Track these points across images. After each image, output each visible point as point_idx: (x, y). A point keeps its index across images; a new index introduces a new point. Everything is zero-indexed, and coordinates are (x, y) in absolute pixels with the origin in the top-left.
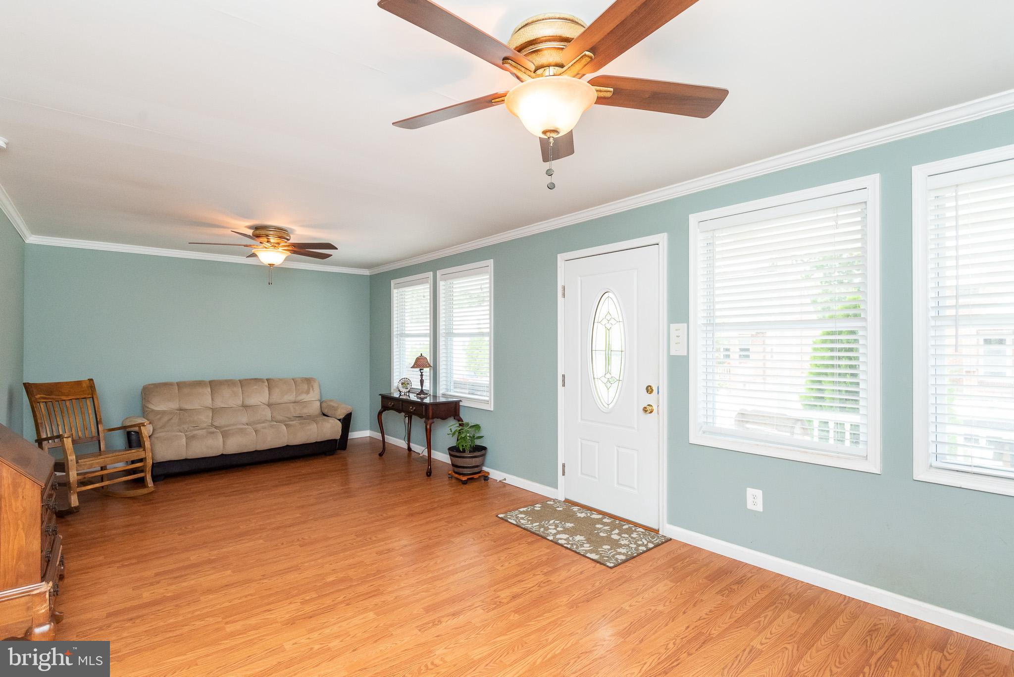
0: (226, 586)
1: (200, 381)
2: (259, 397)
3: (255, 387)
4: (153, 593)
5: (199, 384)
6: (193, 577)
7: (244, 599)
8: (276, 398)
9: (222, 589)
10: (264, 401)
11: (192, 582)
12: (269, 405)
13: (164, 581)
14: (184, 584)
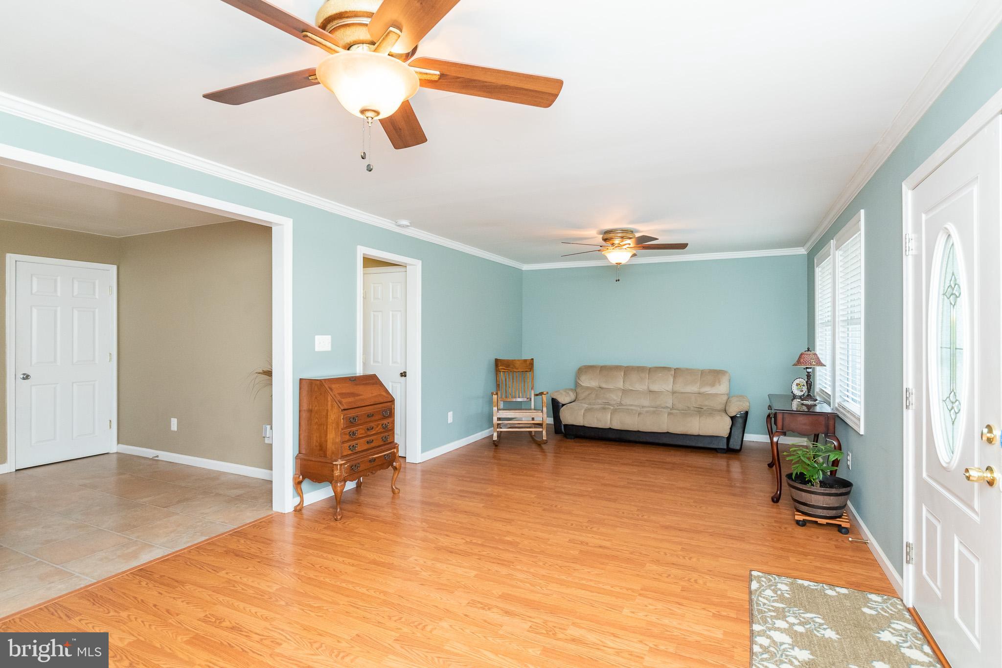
1: (617, 366)
2: (664, 385)
3: (660, 375)
5: (617, 368)
8: (679, 387)
10: (667, 389)
12: (674, 393)
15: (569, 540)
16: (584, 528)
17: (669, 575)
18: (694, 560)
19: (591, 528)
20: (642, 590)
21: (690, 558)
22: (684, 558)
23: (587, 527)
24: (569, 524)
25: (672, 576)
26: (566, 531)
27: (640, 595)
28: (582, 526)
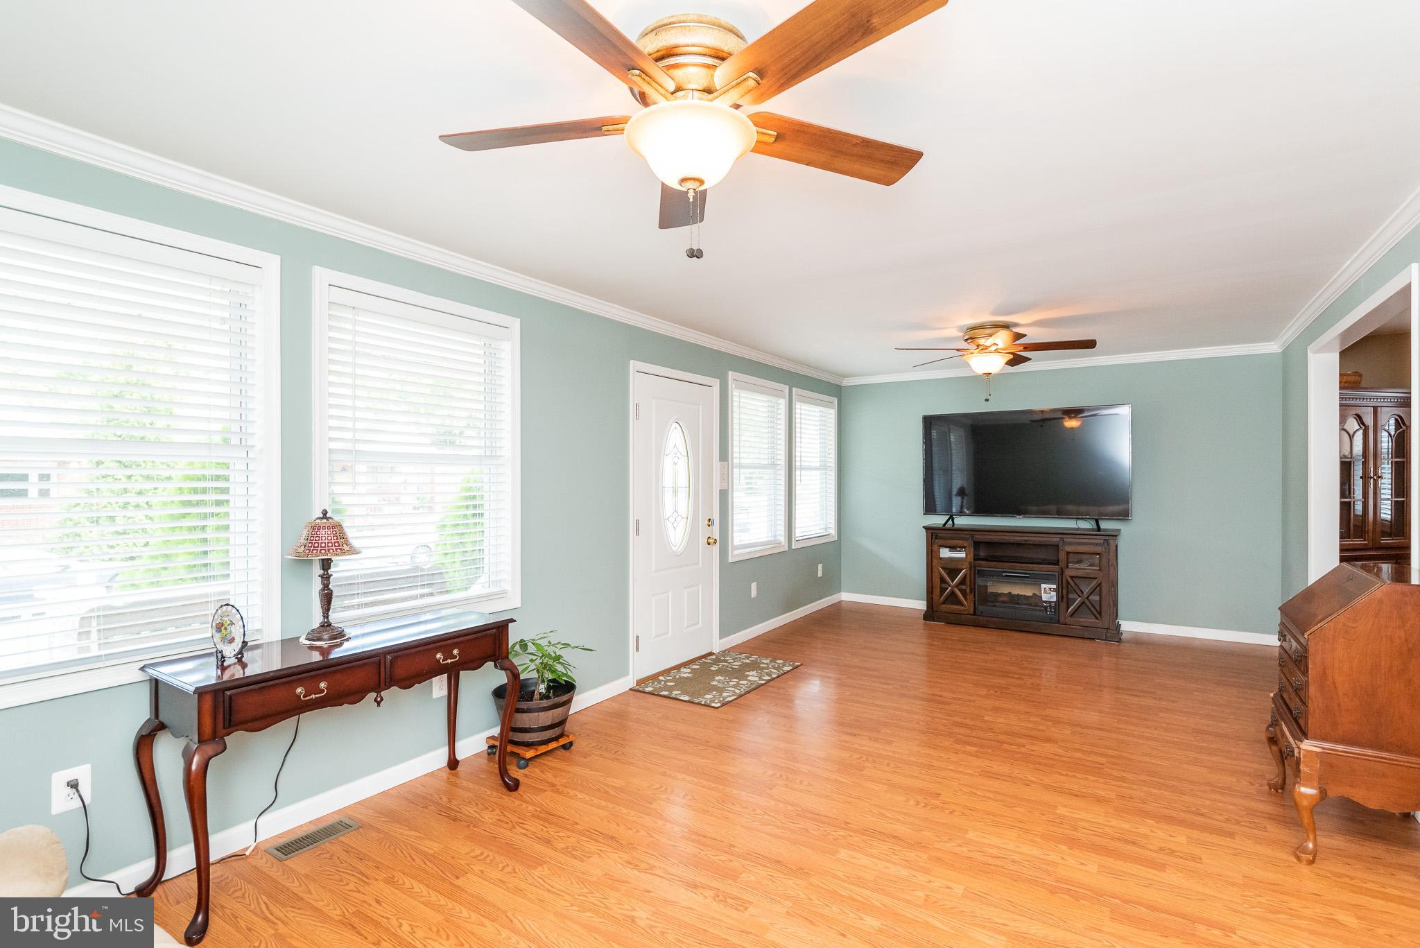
0: (1077, 796)
4: (1171, 836)
6: (1108, 830)
7: (1070, 774)
9: (1084, 794)
11: (1114, 823)
13: (1151, 847)
14: (1126, 826)
15: (892, 744)
16: (870, 759)
19: (862, 757)
23: (867, 759)
24: (892, 765)
26: (897, 756)
28: (875, 762)
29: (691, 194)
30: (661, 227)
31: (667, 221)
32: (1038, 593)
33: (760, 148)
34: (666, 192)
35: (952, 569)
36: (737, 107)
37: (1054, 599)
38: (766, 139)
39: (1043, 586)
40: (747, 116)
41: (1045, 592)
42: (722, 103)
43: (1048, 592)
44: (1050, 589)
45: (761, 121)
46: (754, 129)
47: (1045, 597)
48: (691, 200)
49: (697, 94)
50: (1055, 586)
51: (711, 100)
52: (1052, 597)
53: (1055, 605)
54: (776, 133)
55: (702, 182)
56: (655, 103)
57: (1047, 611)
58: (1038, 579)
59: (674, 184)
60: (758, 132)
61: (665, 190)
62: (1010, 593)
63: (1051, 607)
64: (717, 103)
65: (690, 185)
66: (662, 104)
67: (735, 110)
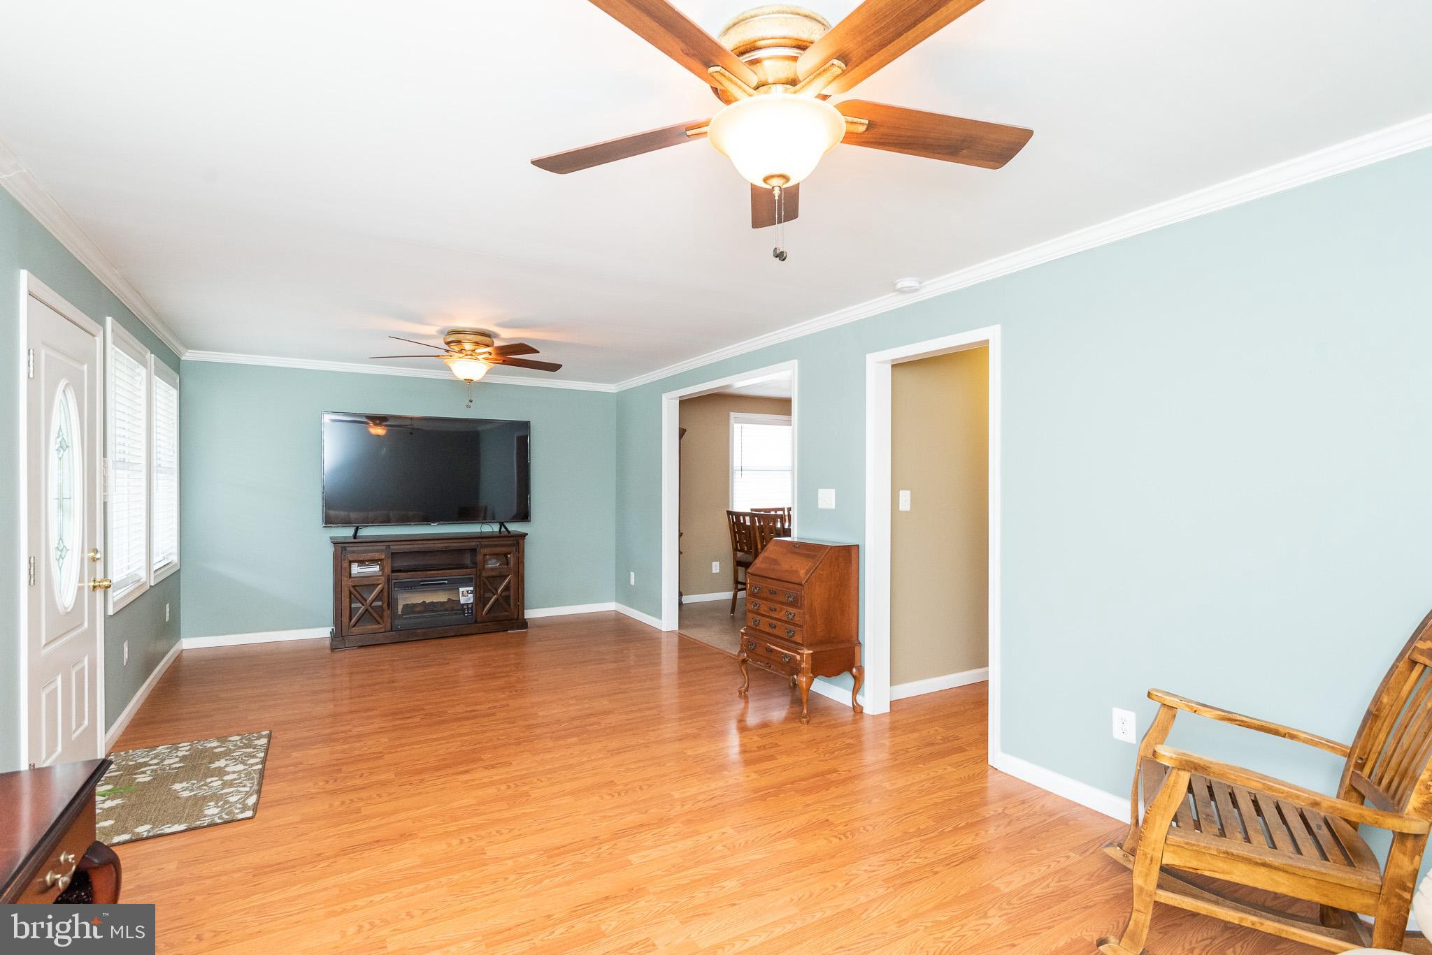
17: (361, 776)
18: (337, 803)
20: (383, 756)
21: (343, 803)
22: (352, 801)
25: (357, 777)
27: (381, 752)
29: (777, 192)
30: (754, 226)
31: (759, 220)
32: (454, 599)
33: (851, 138)
34: (756, 193)
35: (366, 584)
36: (825, 97)
37: (471, 601)
38: (854, 128)
39: (461, 590)
40: (835, 106)
41: (463, 595)
42: (808, 94)
43: (466, 595)
44: (468, 591)
45: (848, 108)
46: (842, 119)
47: (463, 600)
48: (777, 198)
49: (780, 87)
50: (471, 588)
51: (795, 92)
52: (469, 599)
53: (472, 606)
54: (867, 122)
55: (786, 178)
56: (737, 100)
57: (464, 613)
58: (455, 584)
59: (760, 183)
60: (847, 122)
61: (754, 189)
62: (424, 602)
63: (468, 608)
64: (800, 96)
65: (775, 182)
66: (745, 101)
67: (822, 101)
